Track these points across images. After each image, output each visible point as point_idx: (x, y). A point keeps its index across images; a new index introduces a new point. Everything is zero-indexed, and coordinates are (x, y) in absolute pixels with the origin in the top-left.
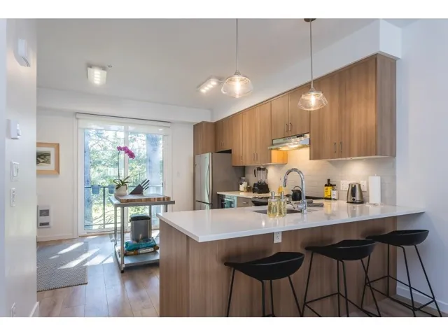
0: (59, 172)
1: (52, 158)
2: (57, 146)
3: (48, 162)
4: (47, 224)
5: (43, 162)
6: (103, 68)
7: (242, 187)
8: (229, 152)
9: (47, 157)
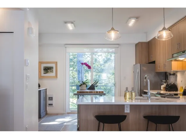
0: (57, 77)
1: (54, 70)
2: (56, 63)
3: (52, 72)
4: (52, 105)
5: (50, 72)
6: (72, 23)
7: (162, 87)
8: (154, 62)
9: (52, 69)
